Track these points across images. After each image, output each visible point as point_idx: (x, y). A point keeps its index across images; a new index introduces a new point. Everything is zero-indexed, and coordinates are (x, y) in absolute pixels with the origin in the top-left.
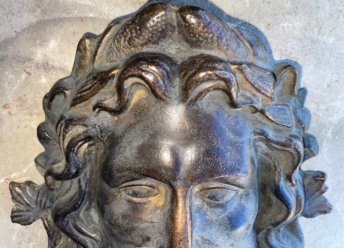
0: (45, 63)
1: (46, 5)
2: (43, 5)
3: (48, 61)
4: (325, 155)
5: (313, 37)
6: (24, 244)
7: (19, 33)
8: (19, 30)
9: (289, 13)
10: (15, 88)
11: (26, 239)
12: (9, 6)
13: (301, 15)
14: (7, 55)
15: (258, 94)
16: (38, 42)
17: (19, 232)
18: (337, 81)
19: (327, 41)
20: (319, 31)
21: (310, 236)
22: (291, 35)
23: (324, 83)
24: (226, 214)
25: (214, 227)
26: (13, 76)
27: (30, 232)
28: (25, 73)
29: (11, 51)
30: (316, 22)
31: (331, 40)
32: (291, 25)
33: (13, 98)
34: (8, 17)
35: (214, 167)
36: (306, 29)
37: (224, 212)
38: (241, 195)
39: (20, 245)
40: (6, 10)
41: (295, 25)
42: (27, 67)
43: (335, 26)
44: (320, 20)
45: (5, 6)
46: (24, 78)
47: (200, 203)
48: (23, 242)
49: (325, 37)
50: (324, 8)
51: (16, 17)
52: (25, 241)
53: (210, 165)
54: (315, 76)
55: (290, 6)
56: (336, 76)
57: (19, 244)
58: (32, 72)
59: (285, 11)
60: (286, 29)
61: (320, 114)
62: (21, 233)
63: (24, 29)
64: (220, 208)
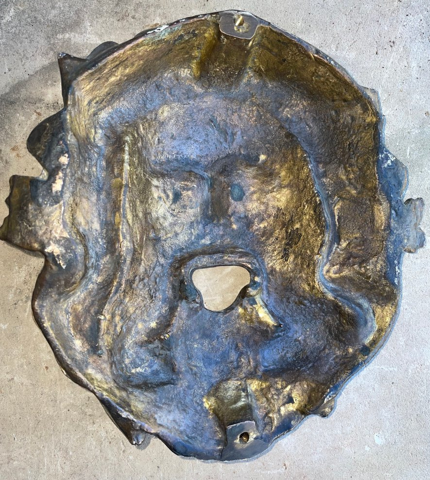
0: (55, 103)
1: (58, 47)
2: (56, 48)
3: (58, 100)
6: (21, 304)
7: (32, 75)
8: (32, 73)
10: (25, 129)
12: (24, 51)
16: (50, 82)
17: (17, 289)
19: (347, 56)
20: (337, 47)
26: (23, 118)
27: (29, 289)
28: (35, 114)
29: (23, 93)
33: (22, 140)
34: (22, 61)
39: (16, 306)
40: (21, 55)
42: (38, 108)
44: (336, 36)
45: (20, 51)
46: (34, 119)
49: (344, 53)
50: (340, 22)
51: (29, 60)
52: (22, 300)
55: (301, 25)
57: (15, 304)
58: (42, 113)
63: (37, 72)
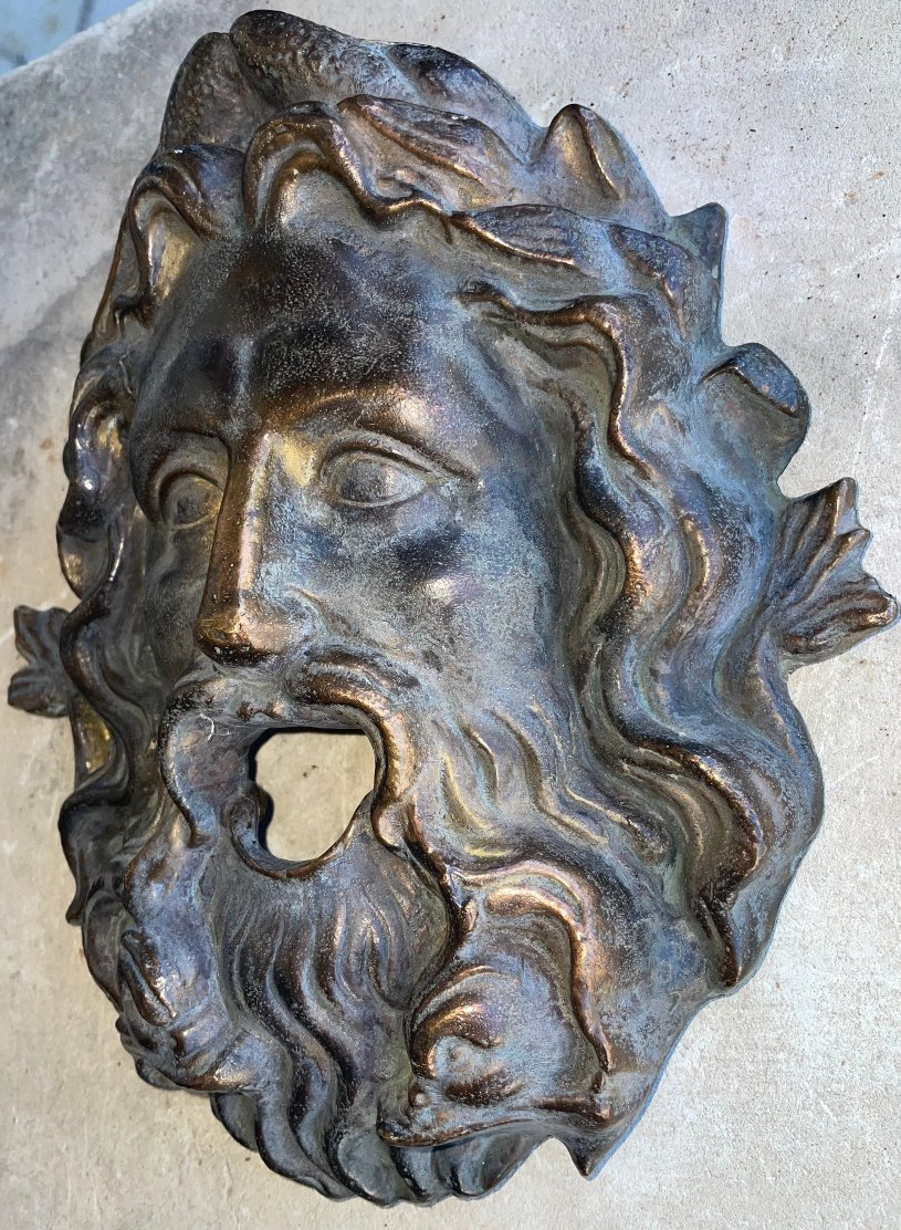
4: (877, 435)
5: (772, 69)
9: (686, 33)
11: (47, 782)
13: (723, 24)
14: (59, 332)
15: (435, 173)
18: (881, 174)
21: (870, 765)
22: (696, 88)
23: (832, 194)
24: (392, 541)
25: (357, 577)
30: (772, 28)
31: (836, 60)
32: (695, 62)
35: (314, 370)
36: (743, 58)
37: (387, 536)
38: (454, 499)
41: (709, 58)
43: (842, 19)
47: (324, 516)
48: (40, 792)
53: (304, 367)
54: (794, 180)
56: (874, 161)
59: (670, 32)
60: (680, 77)
61: (835, 296)
62: (39, 766)
64: (373, 521)
